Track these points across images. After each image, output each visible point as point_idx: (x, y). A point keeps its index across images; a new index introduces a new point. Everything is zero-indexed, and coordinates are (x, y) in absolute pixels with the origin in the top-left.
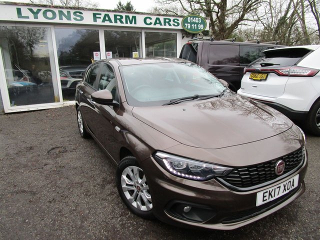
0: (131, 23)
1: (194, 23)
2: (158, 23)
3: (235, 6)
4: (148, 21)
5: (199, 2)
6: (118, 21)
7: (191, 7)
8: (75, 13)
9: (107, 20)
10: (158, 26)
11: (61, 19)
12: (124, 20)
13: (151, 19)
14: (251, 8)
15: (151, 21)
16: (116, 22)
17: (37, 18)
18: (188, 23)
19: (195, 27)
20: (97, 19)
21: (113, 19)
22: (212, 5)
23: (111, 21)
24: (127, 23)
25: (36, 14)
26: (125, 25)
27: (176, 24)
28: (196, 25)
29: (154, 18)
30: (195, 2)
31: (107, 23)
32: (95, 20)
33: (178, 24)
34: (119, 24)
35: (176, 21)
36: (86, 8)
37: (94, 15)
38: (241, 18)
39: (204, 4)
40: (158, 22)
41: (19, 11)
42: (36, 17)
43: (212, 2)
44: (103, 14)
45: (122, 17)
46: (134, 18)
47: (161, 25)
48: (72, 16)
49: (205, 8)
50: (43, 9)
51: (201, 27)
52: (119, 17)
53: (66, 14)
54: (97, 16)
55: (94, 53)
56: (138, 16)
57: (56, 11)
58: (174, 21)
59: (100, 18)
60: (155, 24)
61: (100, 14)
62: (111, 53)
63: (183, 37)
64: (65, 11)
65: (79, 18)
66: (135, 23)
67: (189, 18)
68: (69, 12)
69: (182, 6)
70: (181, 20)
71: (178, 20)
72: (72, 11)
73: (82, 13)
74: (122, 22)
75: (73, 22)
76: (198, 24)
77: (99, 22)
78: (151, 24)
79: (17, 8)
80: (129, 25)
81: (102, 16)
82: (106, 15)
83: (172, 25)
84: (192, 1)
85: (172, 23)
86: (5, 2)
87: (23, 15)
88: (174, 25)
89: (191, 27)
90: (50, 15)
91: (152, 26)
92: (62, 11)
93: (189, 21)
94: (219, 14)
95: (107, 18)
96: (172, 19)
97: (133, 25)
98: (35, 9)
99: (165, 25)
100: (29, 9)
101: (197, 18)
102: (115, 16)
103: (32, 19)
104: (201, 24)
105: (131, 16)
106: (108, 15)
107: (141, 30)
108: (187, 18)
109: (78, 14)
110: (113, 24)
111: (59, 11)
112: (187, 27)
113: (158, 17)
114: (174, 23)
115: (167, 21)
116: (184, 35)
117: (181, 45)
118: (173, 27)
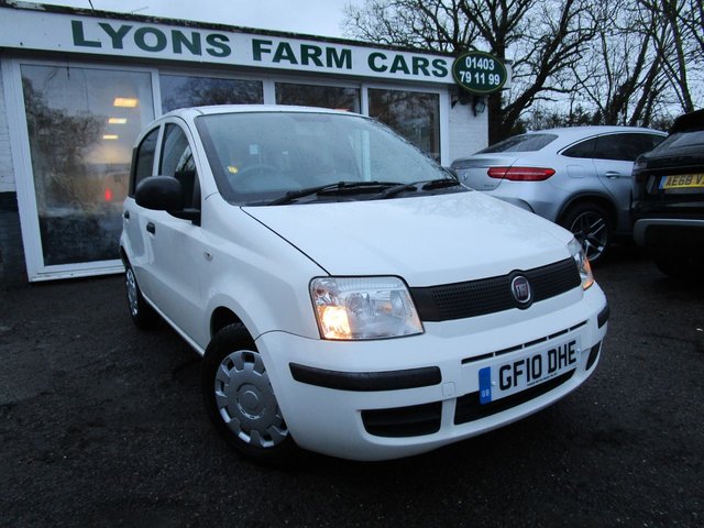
0: (339, 65)
1: (481, 71)
2: (400, 69)
4: (378, 62)
6: (310, 59)
8: (210, 39)
9: (285, 58)
10: (400, 75)
11: (177, 50)
12: (323, 58)
13: (384, 57)
14: (559, 64)
15: (385, 62)
16: (305, 62)
17: (121, 47)
18: (466, 70)
19: (481, 80)
20: (262, 54)
21: (298, 55)
23: (294, 61)
25: (117, 37)
26: (325, 69)
27: (440, 72)
28: (483, 76)
29: (391, 56)
31: (285, 64)
32: (257, 56)
34: (312, 67)
35: (439, 64)
36: (237, 28)
37: (256, 44)
40: (400, 65)
41: (77, 30)
42: (118, 44)
44: (276, 42)
46: (347, 54)
47: (407, 72)
48: (205, 45)
50: (137, 26)
51: (494, 79)
52: (311, 51)
53: (190, 39)
54: (263, 46)
56: (355, 51)
57: (167, 31)
58: (435, 63)
59: (269, 51)
60: (393, 70)
61: (270, 43)
63: (453, 104)
64: (187, 33)
65: (219, 51)
66: (349, 66)
67: (469, 58)
68: (196, 37)
70: (450, 62)
71: (444, 63)
72: (204, 34)
73: (227, 40)
74: (319, 63)
75: (205, 58)
76: (487, 72)
77: (267, 61)
78: (384, 68)
79: (73, 22)
80: (334, 70)
81: (274, 48)
82: (282, 46)
83: (430, 73)
85: (430, 68)
86: (44, 6)
88: (435, 73)
89: (474, 79)
90: (150, 39)
91: (387, 74)
92: (179, 33)
93: (469, 66)
95: (285, 53)
96: (431, 58)
97: (344, 70)
98: (116, 25)
99: (415, 72)
100: (103, 25)
101: (486, 60)
102: (304, 49)
103: (107, 48)
104: (494, 72)
105: (339, 49)
106: (288, 44)
107: (360, 85)
108: (465, 58)
109: (218, 40)
110: (300, 67)
111: (173, 31)
112: (465, 78)
113: (399, 53)
114: (435, 69)
115: (421, 63)
116: (456, 98)
117: (450, 122)
118: (432, 78)
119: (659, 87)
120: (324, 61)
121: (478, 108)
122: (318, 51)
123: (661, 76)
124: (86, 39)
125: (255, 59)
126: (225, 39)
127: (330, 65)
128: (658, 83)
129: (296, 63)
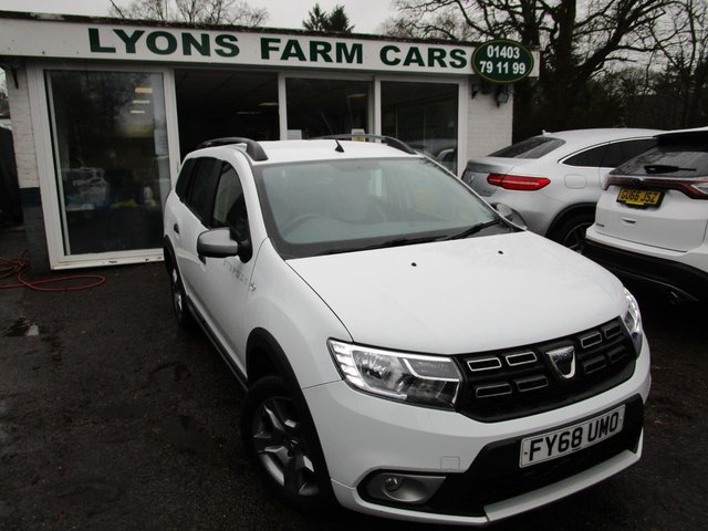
0: (350, 60)
1: (504, 60)
2: (414, 61)
3: (596, 15)
4: (391, 55)
5: (506, 7)
6: (319, 56)
7: (486, 19)
8: (219, 40)
9: (293, 55)
10: (414, 67)
11: (187, 51)
12: (333, 54)
13: (397, 50)
14: (639, 19)
15: (398, 55)
16: (314, 58)
17: (134, 52)
18: (487, 59)
19: (503, 69)
20: (271, 52)
21: (306, 51)
22: (539, 13)
23: (302, 58)
24: (339, 60)
25: (130, 42)
26: (334, 65)
27: (458, 63)
28: (506, 65)
29: (405, 48)
30: (497, 7)
31: (293, 62)
32: (265, 55)
33: (464, 63)
34: (321, 63)
35: (458, 54)
36: (246, 28)
37: (264, 43)
38: (613, 44)
39: (520, 10)
40: (414, 57)
41: (94, 36)
42: (131, 49)
43: (539, 4)
44: (285, 39)
45: (328, 47)
46: (358, 48)
47: (422, 64)
48: (214, 46)
49: (521, 19)
50: (149, 31)
51: (519, 68)
52: (320, 48)
53: (200, 41)
54: (271, 45)
56: (366, 45)
57: (177, 34)
58: (453, 54)
59: (277, 49)
60: (407, 63)
61: (278, 41)
63: (473, 95)
64: (197, 35)
65: (228, 51)
66: (360, 61)
67: (491, 47)
68: (205, 38)
69: (465, 15)
70: (469, 52)
71: (463, 53)
72: (213, 35)
73: (236, 40)
74: (328, 59)
75: (214, 58)
76: (511, 61)
77: (275, 59)
78: (397, 62)
79: (90, 30)
80: (344, 65)
81: (282, 46)
82: (291, 43)
83: (447, 63)
84: (491, 4)
85: (448, 59)
86: (64, 16)
88: (453, 64)
89: (495, 69)
90: (162, 43)
91: (400, 68)
92: (190, 35)
93: (490, 56)
94: (557, 35)
95: (293, 51)
96: (448, 49)
97: (354, 65)
98: (129, 31)
99: (431, 64)
100: (116, 31)
101: (510, 48)
102: (313, 45)
103: (121, 53)
104: (519, 61)
105: (350, 43)
106: (296, 42)
107: (373, 77)
108: (486, 46)
109: (226, 40)
110: (308, 63)
111: (183, 34)
112: (486, 69)
113: (414, 45)
114: (453, 60)
115: (437, 54)
116: (476, 89)
117: (470, 112)
118: (449, 70)
120: (334, 57)
121: (501, 97)
124: (101, 45)
125: (263, 58)
126: (234, 39)
129: (305, 60)
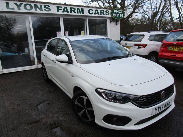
1: (118, 13)
6: (72, 11)
8: (45, 6)
10: (97, 15)
11: (36, 10)
12: (76, 11)
13: (92, 10)
16: (71, 12)
18: (114, 13)
19: (118, 16)
20: (59, 10)
21: (69, 10)
23: (68, 12)
25: (19, 6)
26: (76, 14)
27: (107, 14)
28: (119, 15)
29: (94, 10)
31: (66, 13)
34: (73, 13)
36: (52, 3)
37: (58, 7)
40: (97, 12)
42: (19, 9)
43: (116, 2)
44: (63, 7)
46: (82, 9)
47: (99, 14)
48: (43, 8)
50: (24, 3)
51: (122, 15)
52: (73, 9)
54: (59, 8)
55: (57, 32)
56: (85, 9)
57: (33, 4)
59: (61, 9)
60: (95, 14)
61: (61, 7)
62: (67, 32)
63: (111, 22)
64: (38, 5)
65: (47, 10)
66: (83, 13)
67: (115, 10)
68: (41, 6)
70: (110, 11)
71: (108, 11)
72: (43, 5)
75: (44, 12)
76: (120, 14)
77: (61, 12)
78: (92, 13)
79: (6, 2)
80: (79, 14)
81: (63, 9)
82: (65, 8)
87: (10, 7)
89: (116, 15)
90: (28, 7)
91: (93, 15)
92: (36, 5)
95: (65, 10)
96: (105, 10)
97: (82, 14)
98: (18, 3)
99: (101, 14)
100: (14, 3)
101: (119, 10)
102: (71, 8)
103: (16, 10)
104: (122, 14)
105: (80, 8)
106: (66, 7)
107: (86, 18)
108: (114, 10)
109: (47, 7)
110: (70, 14)
112: (114, 15)
113: (97, 9)
114: (106, 13)
115: (102, 11)
116: (112, 21)
117: (110, 27)
118: (105, 16)
119: (164, 13)
120: (76, 12)
121: (117, 23)
122: (75, 9)
123: (165, 10)
125: (57, 12)
126: (49, 6)
127: (78, 13)
128: (164, 12)
129: (69, 12)
